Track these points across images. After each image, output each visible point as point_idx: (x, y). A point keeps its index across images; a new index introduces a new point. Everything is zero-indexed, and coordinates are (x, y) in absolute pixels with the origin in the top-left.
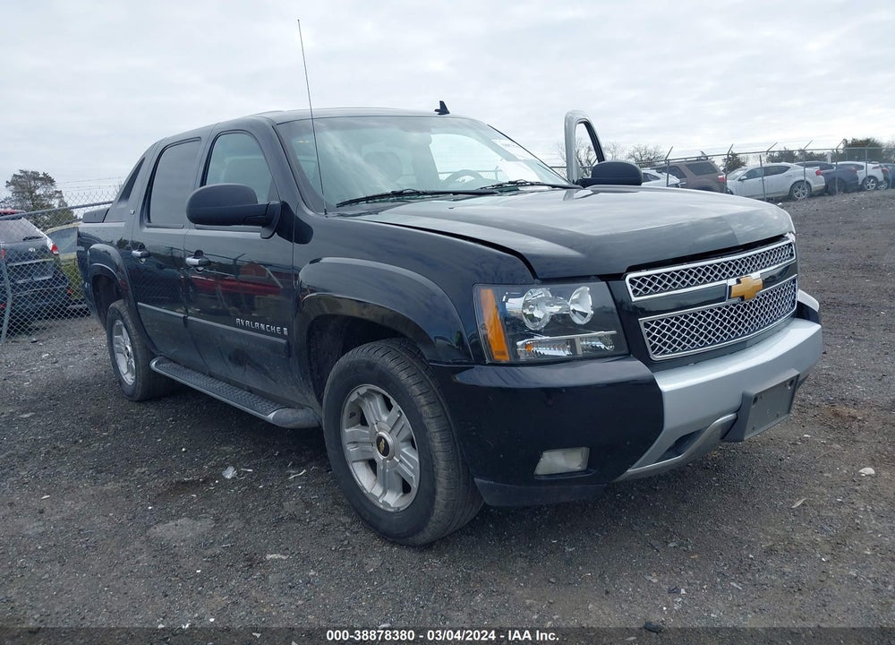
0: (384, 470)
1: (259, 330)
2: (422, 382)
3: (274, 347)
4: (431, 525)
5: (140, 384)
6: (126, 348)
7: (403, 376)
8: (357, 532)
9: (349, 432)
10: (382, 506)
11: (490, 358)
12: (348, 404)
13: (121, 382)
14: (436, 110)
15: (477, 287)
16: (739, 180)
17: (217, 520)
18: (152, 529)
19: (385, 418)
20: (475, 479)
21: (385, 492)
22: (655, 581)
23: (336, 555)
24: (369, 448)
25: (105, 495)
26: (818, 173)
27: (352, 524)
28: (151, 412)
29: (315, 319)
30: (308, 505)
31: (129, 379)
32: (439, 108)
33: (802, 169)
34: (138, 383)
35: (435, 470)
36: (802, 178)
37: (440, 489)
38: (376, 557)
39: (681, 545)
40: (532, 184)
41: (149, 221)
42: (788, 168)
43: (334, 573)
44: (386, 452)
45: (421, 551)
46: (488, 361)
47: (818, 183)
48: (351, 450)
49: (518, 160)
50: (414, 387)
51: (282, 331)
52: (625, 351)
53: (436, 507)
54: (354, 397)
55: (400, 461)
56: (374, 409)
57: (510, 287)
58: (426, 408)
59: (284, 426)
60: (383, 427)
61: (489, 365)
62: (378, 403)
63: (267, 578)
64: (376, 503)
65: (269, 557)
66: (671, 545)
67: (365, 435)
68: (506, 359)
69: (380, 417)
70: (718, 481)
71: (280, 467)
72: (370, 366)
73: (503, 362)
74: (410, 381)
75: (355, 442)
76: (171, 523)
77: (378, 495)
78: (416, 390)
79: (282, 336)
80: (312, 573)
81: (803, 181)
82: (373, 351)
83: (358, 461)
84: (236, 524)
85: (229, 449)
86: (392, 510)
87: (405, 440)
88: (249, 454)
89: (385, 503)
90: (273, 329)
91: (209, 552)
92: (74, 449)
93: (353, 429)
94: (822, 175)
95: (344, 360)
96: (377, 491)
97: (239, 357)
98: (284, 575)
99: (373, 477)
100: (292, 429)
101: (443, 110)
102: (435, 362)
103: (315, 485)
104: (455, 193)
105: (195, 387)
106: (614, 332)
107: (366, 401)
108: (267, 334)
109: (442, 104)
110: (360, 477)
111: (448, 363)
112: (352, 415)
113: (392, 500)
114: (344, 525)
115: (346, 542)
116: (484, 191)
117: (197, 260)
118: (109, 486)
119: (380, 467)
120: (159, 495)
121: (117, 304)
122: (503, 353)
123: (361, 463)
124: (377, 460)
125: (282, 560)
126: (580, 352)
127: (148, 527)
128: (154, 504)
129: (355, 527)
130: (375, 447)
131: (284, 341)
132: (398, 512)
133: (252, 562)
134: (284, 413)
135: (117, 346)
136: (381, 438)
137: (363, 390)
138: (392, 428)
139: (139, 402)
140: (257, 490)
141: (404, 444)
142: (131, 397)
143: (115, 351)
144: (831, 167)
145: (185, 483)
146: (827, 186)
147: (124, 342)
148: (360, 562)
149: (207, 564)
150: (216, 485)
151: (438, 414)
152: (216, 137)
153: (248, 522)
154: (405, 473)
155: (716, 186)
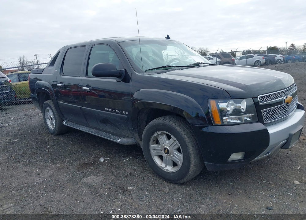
0: (166, 159)
1: (116, 112)
2: (184, 130)
3: (122, 118)
4: (187, 177)
5: (57, 130)
6: (51, 117)
7: (178, 128)
8: (156, 179)
9: (152, 146)
10: (165, 171)
11: (214, 123)
12: (153, 137)
13: (48, 128)
14: (165, 38)
15: (209, 100)
16: (238, 60)
17: (104, 176)
18: (82, 180)
19: (167, 142)
20: (205, 162)
21: (166, 166)
22: (264, 193)
23: (152, 187)
24: (160, 151)
25: (59, 168)
26: (263, 58)
27: (153, 176)
28: (61, 139)
29: (141, 109)
30: (135, 170)
31: (51, 127)
32: (167, 37)
33: (258, 56)
34: (56, 129)
35: (190, 159)
36: (258, 60)
37: (191, 165)
38: (167, 188)
39: (267, 181)
40: (204, 64)
41: (63, 74)
42: (254, 56)
43: (155, 193)
44: (168, 153)
45: (181, 185)
46: (213, 124)
47: (263, 61)
48: (153, 152)
49: (196, 55)
50: (182, 132)
51: (125, 113)
52: (257, 120)
53: (190, 171)
54: (155, 135)
55: (173, 156)
56: (163, 139)
57: (220, 100)
58: (187, 139)
59: (124, 144)
60: (166, 145)
61: (214, 125)
62: (165, 137)
63: (132, 195)
64: (164, 170)
65: (129, 188)
66: (264, 182)
67: (159, 147)
68: (220, 123)
69: (166, 142)
70: (270, 160)
71: (119, 158)
72: (164, 125)
73: (219, 124)
74: (181, 130)
75: (154, 150)
76: (89, 178)
77: (164, 167)
78: (183, 133)
79: (125, 114)
80: (147, 193)
81: (258, 61)
82: (165, 120)
83: (155, 156)
84: (112, 177)
85: (97, 151)
86: (170, 172)
87: (176, 149)
88: (105, 153)
89: (166, 170)
90: (121, 112)
91: (106, 187)
92: (39, 152)
93: (154, 145)
94: (265, 59)
95: (152, 123)
96: (163, 165)
97: (105, 121)
98: (137, 194)
99: (161, 161)
100: (127, 145)
101: (168, 38)
102: (192, 124)
103: (134, 163)
104: (182, 67)
105: (84, 131)
106: (253, 115)
107: (160, 136)
108: (119, 113)
109: (168, 36)
110: (157, 161)
111: (199, 125)
112: (154, 141)
113: (170, 169)
114: (150, 177)
115: (154, 183)
116: (190, 66)
117: (89, 88)
118: (59, 165)
119: (164, 158)
120: (79, 168)
121: (48, 102)
122: (219, 122)
123: (156, 156)
124: (163, 156)
125: (134, 189)
126: (243, 121)
127: (81, 179)
128: (79, 171)
129: (155, 177)
130: (163, 151)
131: (126, 116)
132: (172, 173)
133: (124, 190)
134: (124, 140)
135: (46, 116)
136: (166, 149)
137: (160, 132)
138: (170, 145)
139: (56, 135)
140: (114, 166)
141: (175, 150)
142: (53, 133)
143: (46, 118)
144: (267, 56)
145: (86, 163)
146: (266, 62)
147: (50, 114)
148: (162, 189)
149: (108, 191)
150: (98, 164)
151: (191, 141)
152: (93, 45)
153: (116, 176)
154: (176, 160)
155: (231, 62)
